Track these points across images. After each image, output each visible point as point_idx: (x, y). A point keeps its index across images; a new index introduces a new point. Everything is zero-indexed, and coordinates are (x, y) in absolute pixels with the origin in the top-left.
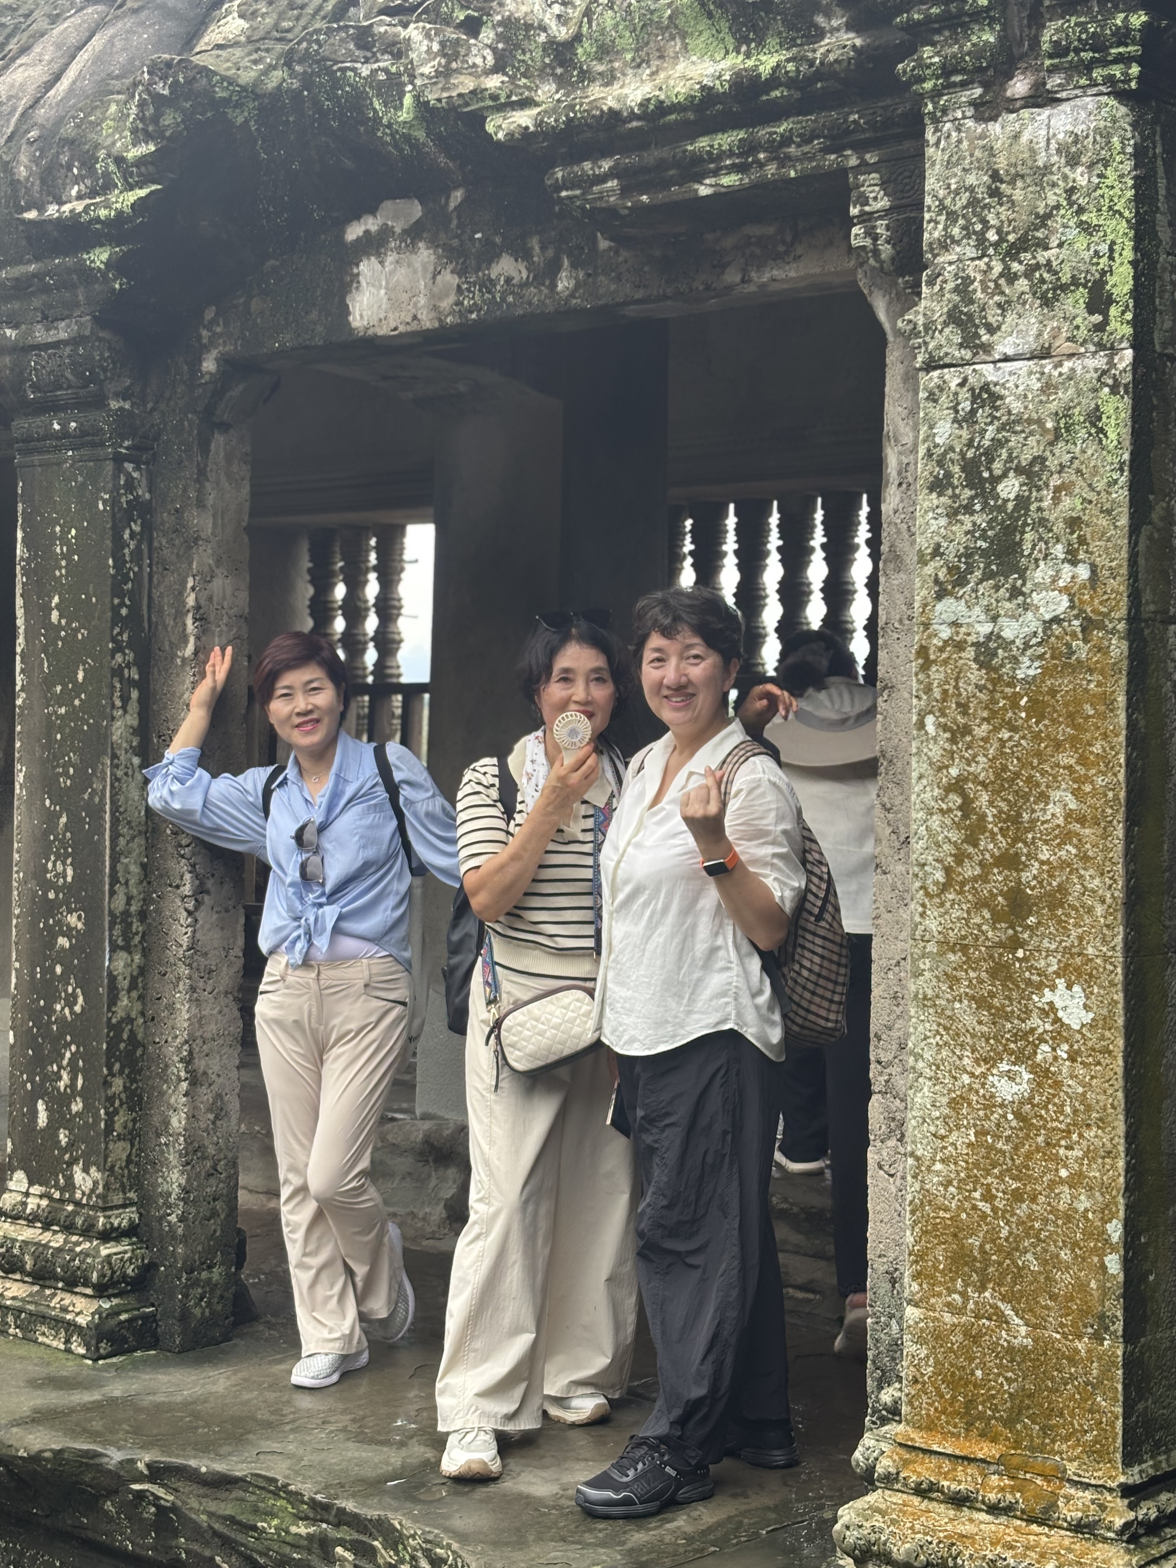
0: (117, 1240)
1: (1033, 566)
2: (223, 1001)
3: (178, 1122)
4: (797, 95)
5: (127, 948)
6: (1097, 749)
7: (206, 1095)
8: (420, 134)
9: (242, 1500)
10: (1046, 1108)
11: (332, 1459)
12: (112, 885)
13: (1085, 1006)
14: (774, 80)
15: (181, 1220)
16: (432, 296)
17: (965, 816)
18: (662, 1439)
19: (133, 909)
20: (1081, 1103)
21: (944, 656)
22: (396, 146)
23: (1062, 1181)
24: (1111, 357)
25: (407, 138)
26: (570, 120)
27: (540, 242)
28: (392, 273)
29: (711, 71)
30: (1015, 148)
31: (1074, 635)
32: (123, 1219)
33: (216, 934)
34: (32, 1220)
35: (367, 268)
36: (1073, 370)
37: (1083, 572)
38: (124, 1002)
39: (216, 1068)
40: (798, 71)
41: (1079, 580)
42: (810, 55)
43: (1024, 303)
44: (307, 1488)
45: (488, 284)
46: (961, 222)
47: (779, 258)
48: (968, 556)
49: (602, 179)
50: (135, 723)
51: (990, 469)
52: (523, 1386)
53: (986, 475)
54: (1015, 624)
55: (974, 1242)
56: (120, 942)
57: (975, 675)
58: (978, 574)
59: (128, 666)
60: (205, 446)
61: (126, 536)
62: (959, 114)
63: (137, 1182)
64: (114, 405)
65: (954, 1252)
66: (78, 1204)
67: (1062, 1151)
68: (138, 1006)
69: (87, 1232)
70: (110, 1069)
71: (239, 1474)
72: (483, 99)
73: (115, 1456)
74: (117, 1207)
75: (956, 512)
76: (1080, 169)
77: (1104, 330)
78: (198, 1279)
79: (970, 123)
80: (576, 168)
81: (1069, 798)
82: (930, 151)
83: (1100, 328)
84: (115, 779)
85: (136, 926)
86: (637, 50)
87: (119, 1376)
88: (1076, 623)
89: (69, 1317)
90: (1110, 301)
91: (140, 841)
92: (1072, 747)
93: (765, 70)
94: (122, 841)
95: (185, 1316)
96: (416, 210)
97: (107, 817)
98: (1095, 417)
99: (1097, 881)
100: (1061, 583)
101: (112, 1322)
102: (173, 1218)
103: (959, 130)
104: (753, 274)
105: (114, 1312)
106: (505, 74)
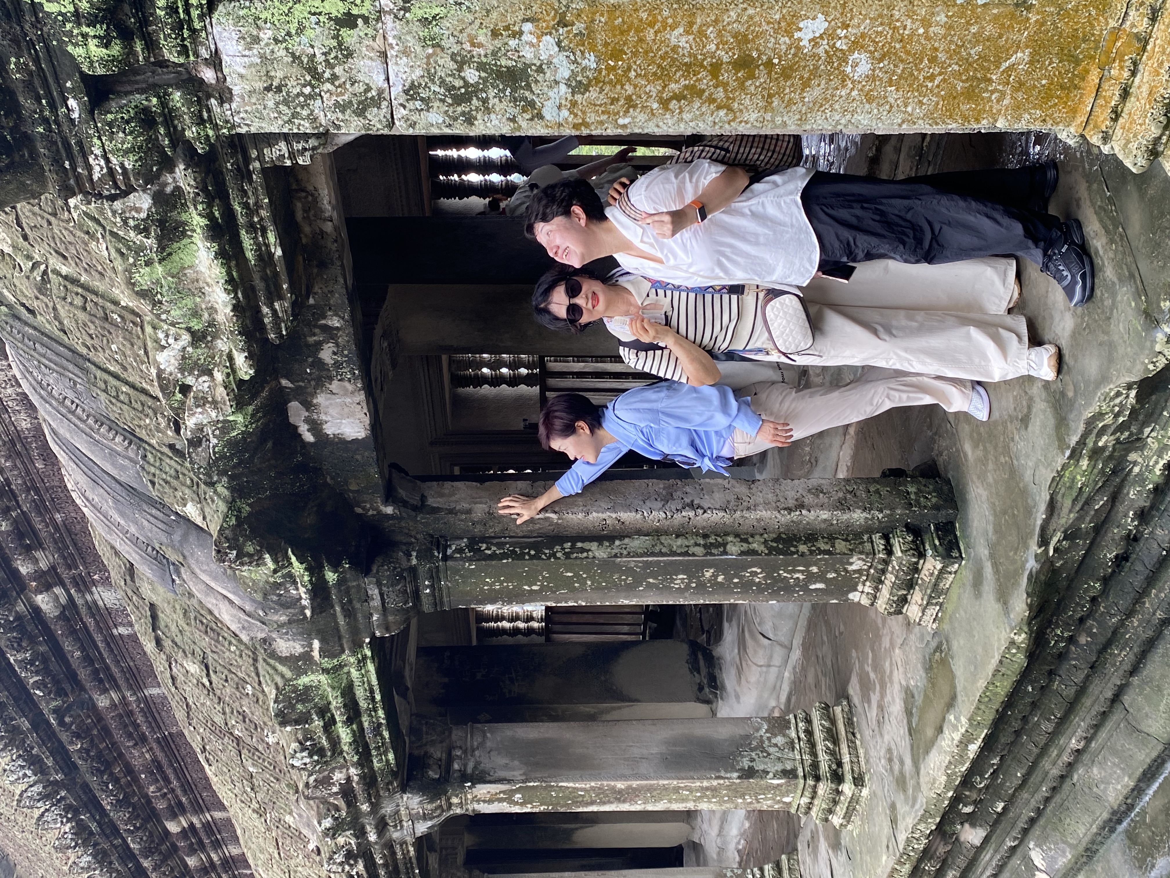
0: (891, 546)
1: (523, 59)
2: (754, 490)
3: (825, 515)
4: (217, 201)
5: (725, 545)
6: (644, 15)
7: (809, 499)
8: (250, 409)
9: (1063, 495)
10: (877, 43)
11: (1040, 442)
12: (689, 555)
13: (813, 19)
14: (210, 216)
15: (881, 511)
16: (345, 395)
17: (684, 98)
18: (1045, 254)
19: (702, 542)
20: (877, 20)
21: (580, 113)
22: (258, 421)
23: (927, 32)
24: (385, 12)
25: (253, 416)
26: (240, 333)
27: (311, 336)
28: (332, 417)
29: (205, 253)
30: (249, 77)
31: (568, 32)
32: (879, 543)
33: (717, 495)
34: (877, 589)
35: (330, 430)
36: (394, 37)
37: (528, 27)
38: (755, 546)
39: (793, 493)
40: (202, 203)
41: (533, 30)
42: (192, 195)
43: (350, 68)
44: (1061, 460)
45: (337, 365)
46: (298, 109)
47: (316, 200)
48: (515, 100)
49: (274, 312)
50: (595, 544)
51: (459, 89)
52: (1001, 330)
53: (463, 90)
54: (561, 69)
55: (960, 86)
56: (721, 549)
57: (593, 94)
58: (527, 94)
59: (563, 549)
60: (435, 510)
61: (489, 552)
62: (229, 113)
63: (858, 535)
64: (414, 562)
65: (965, 98)
66: (870, 567)
67: (907, 32)
68: (757, 537)
69: (886, 562)
70: (794, 553)
71: (1048, 497)
72: (230, 382)
73: (1032, 564)
74: (873, 547)
75: (487, 108)
76: (261, 35)
77: (368, 18)
78: (916, 500)
79: (234, 106)
80: (269, 327)
81: (676, 32)
82: (253, 130)
83: (366, 20)
84: (629, 555)
85: (712, 540)
86: (194, 295)
87: (974, 548)
88: (561, 31)
89: (936, 573)
90: (348, 14)
91: (663, 539)
92: (642, 31)
93: (204, 222)
94: (664, 550)
95: (936, 508)
96: (294, 406)
97: (650, 559)
98: (425, 22)
99: (732, 13)
100: (535, 41)
101: (940, 549)
102: (880, 516)
103: (239, 112)
104: (327, 215)
105: (934, 548)
106: (213, 369)
